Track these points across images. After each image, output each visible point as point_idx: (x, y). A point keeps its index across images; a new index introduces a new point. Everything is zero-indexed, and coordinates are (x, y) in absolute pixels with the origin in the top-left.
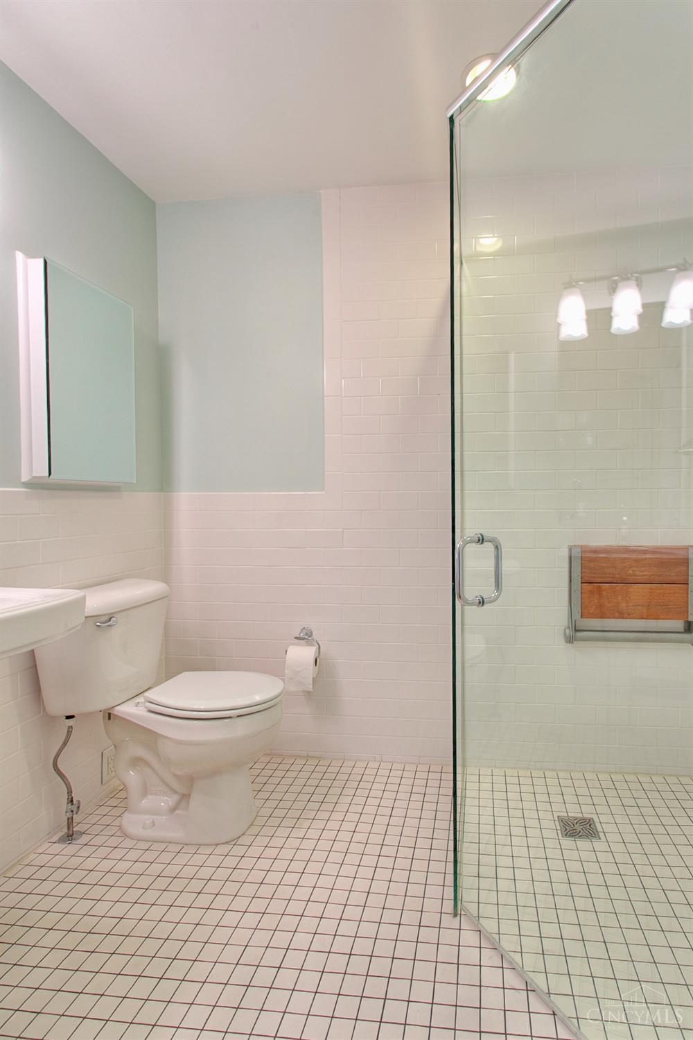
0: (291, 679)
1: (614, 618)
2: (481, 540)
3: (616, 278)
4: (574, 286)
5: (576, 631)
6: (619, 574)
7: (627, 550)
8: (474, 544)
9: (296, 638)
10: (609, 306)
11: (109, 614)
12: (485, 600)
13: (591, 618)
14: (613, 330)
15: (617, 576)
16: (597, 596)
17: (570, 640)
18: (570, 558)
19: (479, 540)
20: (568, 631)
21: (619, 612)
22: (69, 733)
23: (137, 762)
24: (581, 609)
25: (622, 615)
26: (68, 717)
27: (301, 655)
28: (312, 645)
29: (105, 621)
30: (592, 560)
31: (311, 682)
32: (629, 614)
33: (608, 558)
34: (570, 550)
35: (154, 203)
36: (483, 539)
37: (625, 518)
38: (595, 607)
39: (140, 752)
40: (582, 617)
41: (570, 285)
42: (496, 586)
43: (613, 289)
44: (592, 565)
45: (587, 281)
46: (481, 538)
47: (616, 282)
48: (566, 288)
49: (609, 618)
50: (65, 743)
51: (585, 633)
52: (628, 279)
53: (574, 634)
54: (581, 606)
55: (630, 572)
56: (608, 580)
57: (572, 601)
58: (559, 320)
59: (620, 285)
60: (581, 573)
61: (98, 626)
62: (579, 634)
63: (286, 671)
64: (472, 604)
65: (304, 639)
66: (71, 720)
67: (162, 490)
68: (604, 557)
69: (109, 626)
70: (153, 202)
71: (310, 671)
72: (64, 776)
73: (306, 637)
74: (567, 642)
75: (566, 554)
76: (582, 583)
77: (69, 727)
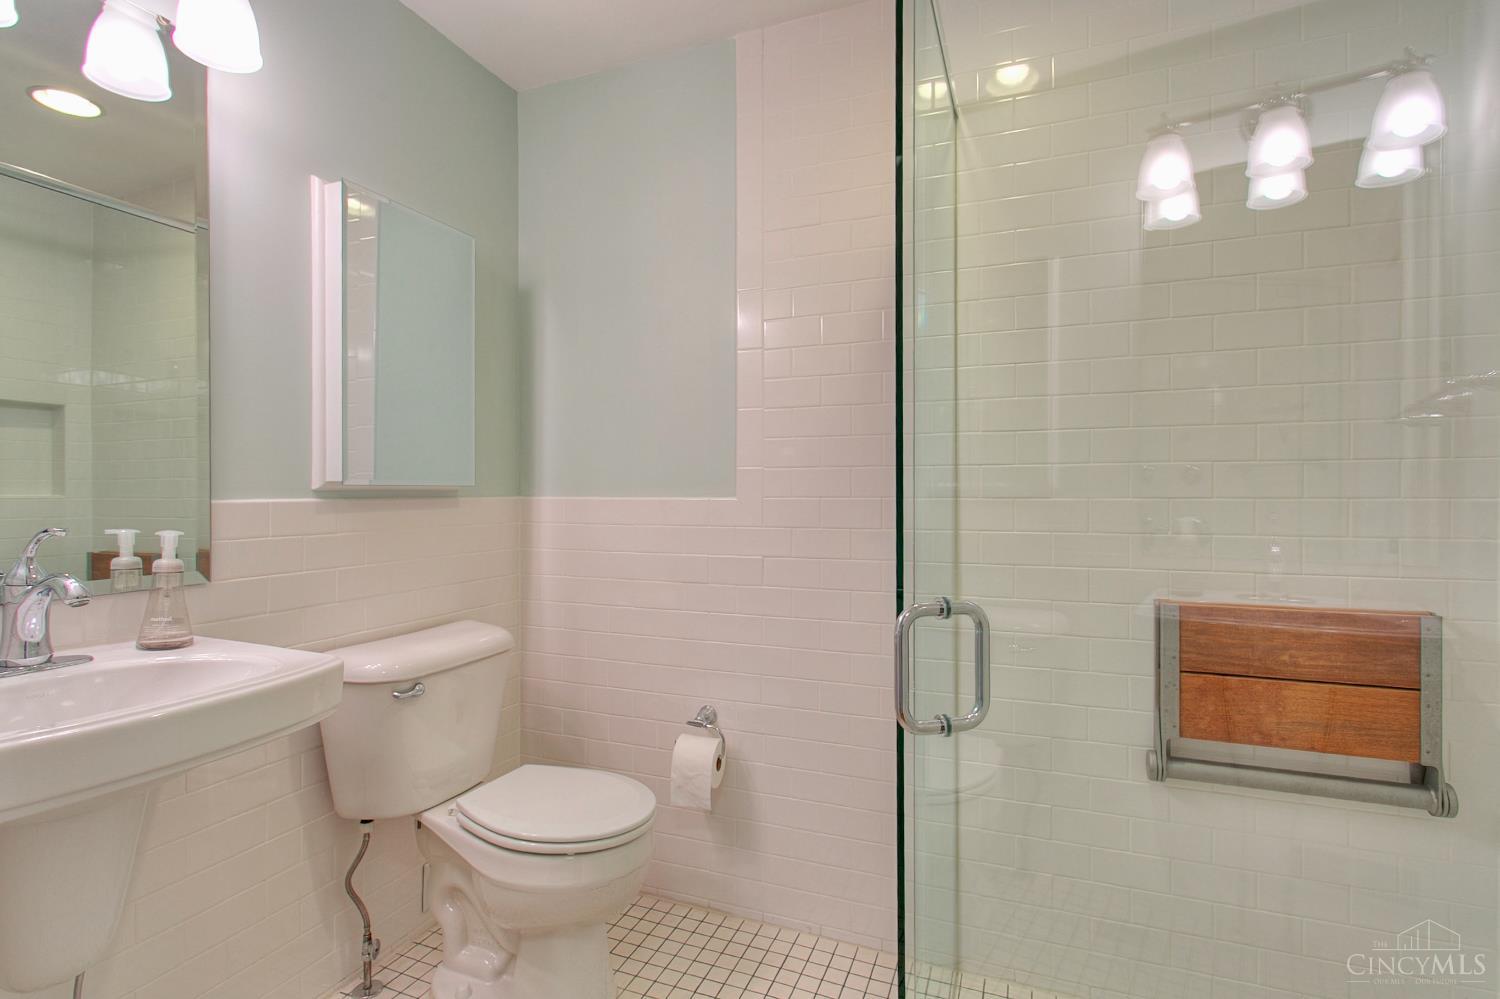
0: (679, 787)
1: (1251, 742)
2: (946, 611)
3: (1256, 106)
4: (1168, 132)
5: (1171, 758)
6: (1260, 660)
7: (1278, 614)
8: (933, 618)
9: (690, 723)
10: (1242, 160)
11: (414, 679)
12: (952, 723)
13: (1201, 738)
14: (1251, 204)
15: (1257, 664)
16: (1213, 698)
17: (1158, 775)
18: (1158, 622)
19: (942, 610)
20: (1153, 758)
21: (1261, 733)
22: (365, 844)
23: (454, 893)
24: (1180, 720)
25: (1267, 740)
26: (364, 822)
27: (695, 750)
28: (714, 736)
29: (407, 689)
30: (1203, 630)
31: (709, 796)
32: (1283, 739)
33: (1236, 627)
34: (1158, 609)
35: (515, 93)
36: (949, 610)
37: (1275, 550)
38: (1208, 718)
39: (458, 880)
40: (1181, 735)
41: (1162, 131)
42: (977, 699)
43: (1250, 129)
44: (1202, 639)
45: (1196, 119)
46: (945, 606)
47: (1256, 115)
48: (1153, 137)
49: (1240, 742)
50: (360, 858)
51: (1188, 766)
52: (1282, 104)
53: (1166, 763)
54: (1180, 715)
55: (1285, 658)
56: (1236, 670)
57: (1162, 703)
58: (1141, 195)
59: (1264, 117)
60: (1180, 652)
61: (395, 696)
62: (1176, 766)
63: (673, 775)
64: (926, 731)
65: (699, 725)
66: (367, 825)
67: (519, 494)
68: (1230, 627)
69: (413, 696)
70: (514, 91)
71: (708, 778)
72: (360, 902)
73: (705, 722)
74: (1151, 778)
75: (1152, 616)
76: (1181, 672)
77: (365, 835)
